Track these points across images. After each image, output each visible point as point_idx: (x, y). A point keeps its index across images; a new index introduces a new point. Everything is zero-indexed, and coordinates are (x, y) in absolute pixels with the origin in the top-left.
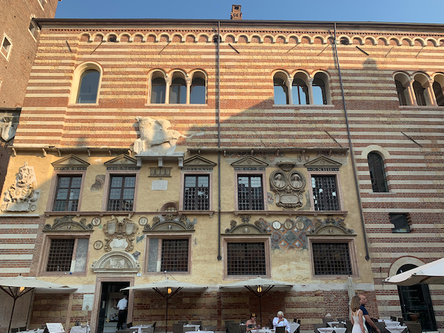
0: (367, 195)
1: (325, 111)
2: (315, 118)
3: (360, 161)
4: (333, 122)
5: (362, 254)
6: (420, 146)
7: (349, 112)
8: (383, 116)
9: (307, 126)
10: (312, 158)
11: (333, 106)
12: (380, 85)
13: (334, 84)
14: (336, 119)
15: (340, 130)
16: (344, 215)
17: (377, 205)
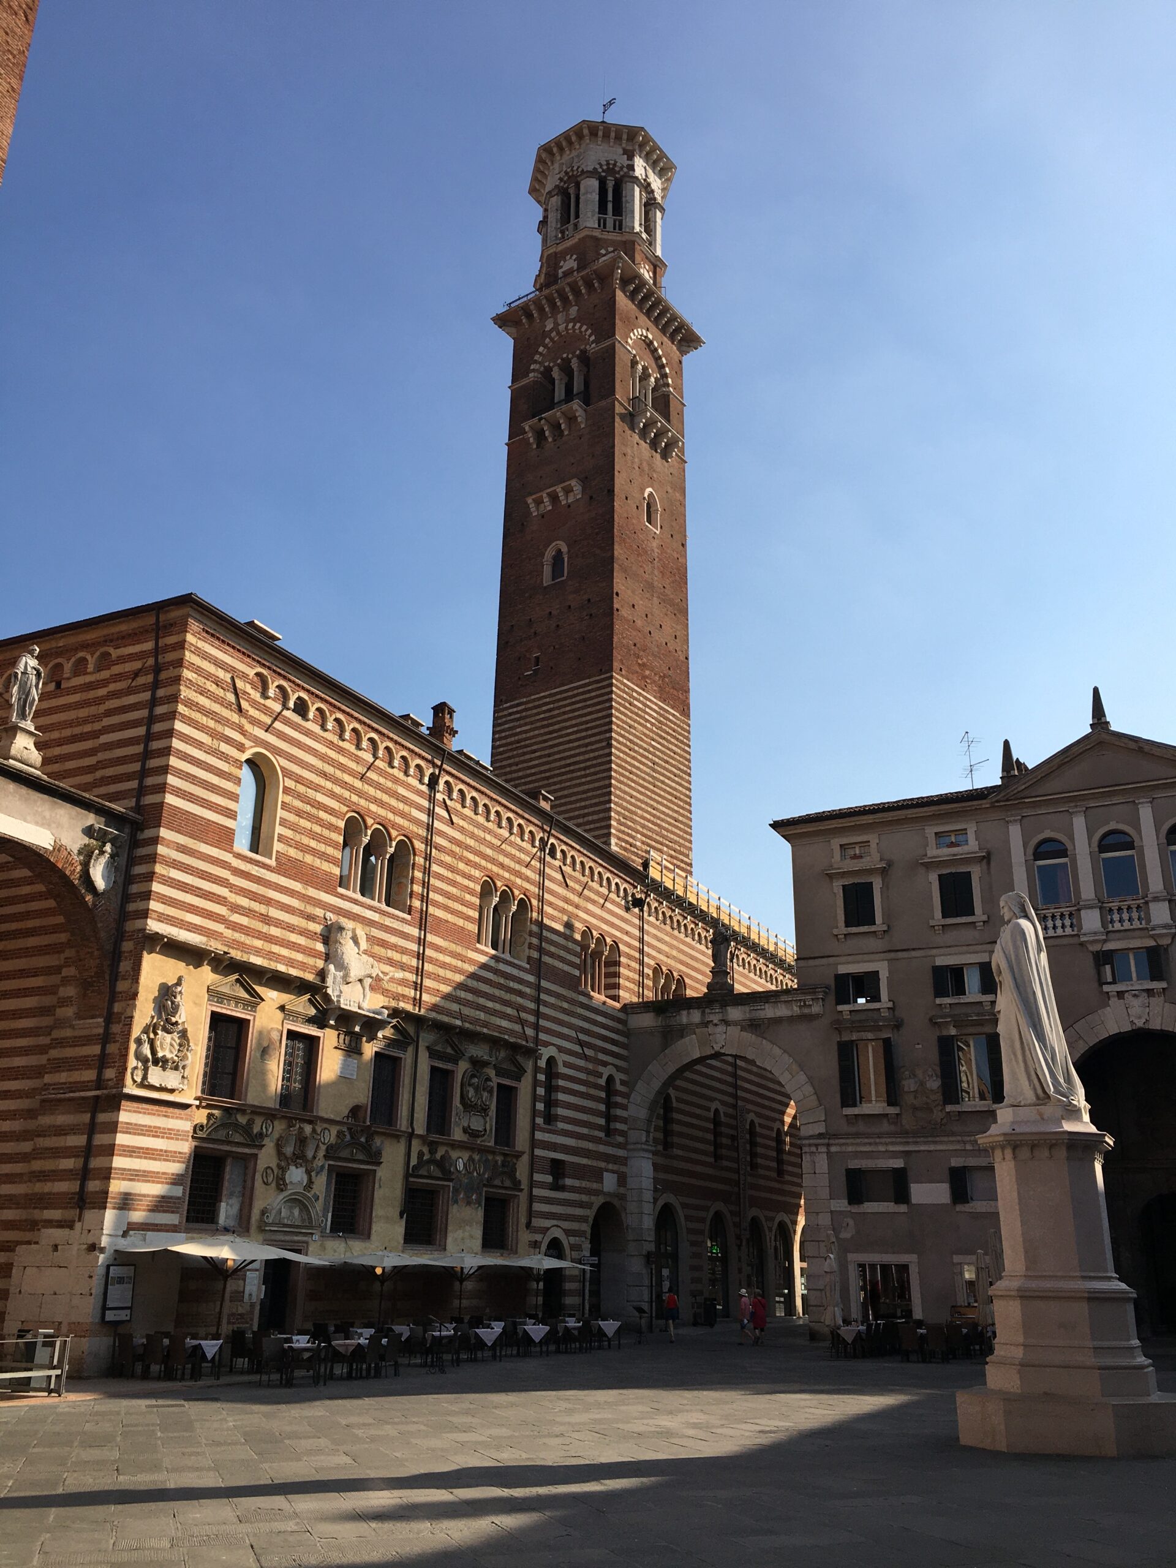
0: (539, 1127)
1: (521, 974)
2: (512, 984)
3: (539, 1070)
4: (526, 996)
6: (586, 1057)
7: (543, 983)
8: (565, 999)
9: (503, 994)
10: (503, 1054)
11: (528, 966)
12: (570, 944)
13: (533, 928)
14: (528, 991)
15: (532, 1012)
16: (518, 1156)
17: (545, 1145)
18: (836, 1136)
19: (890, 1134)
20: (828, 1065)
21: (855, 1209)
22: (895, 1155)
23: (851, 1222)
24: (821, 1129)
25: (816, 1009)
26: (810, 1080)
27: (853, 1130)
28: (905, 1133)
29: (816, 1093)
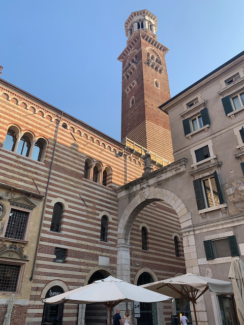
0: (45, 232)
1: (38, 166)
2: (29, 168)
3: (49, 207)
4: (40, 175)
5: (28, 276)
6: (87, 206)
7: (53, 171)
8: (72, 181)
9: (21, 171)
10: (17, 196)
11: (44, 164)
12: (77, 161)
13: (49, 150)
14: (43, 173)
15: (43, 182)
16: (25, 244)
17: (50, 240)
18: (197, 226)
19: (223, 219)
20: (191, 193)
21: (211, 262)
22: (228, 229)
24: (190, 223)
25: (182, 169)
26: (183, 201)
27: (205, 220)
28: (232, 217)
29: (186, 207)
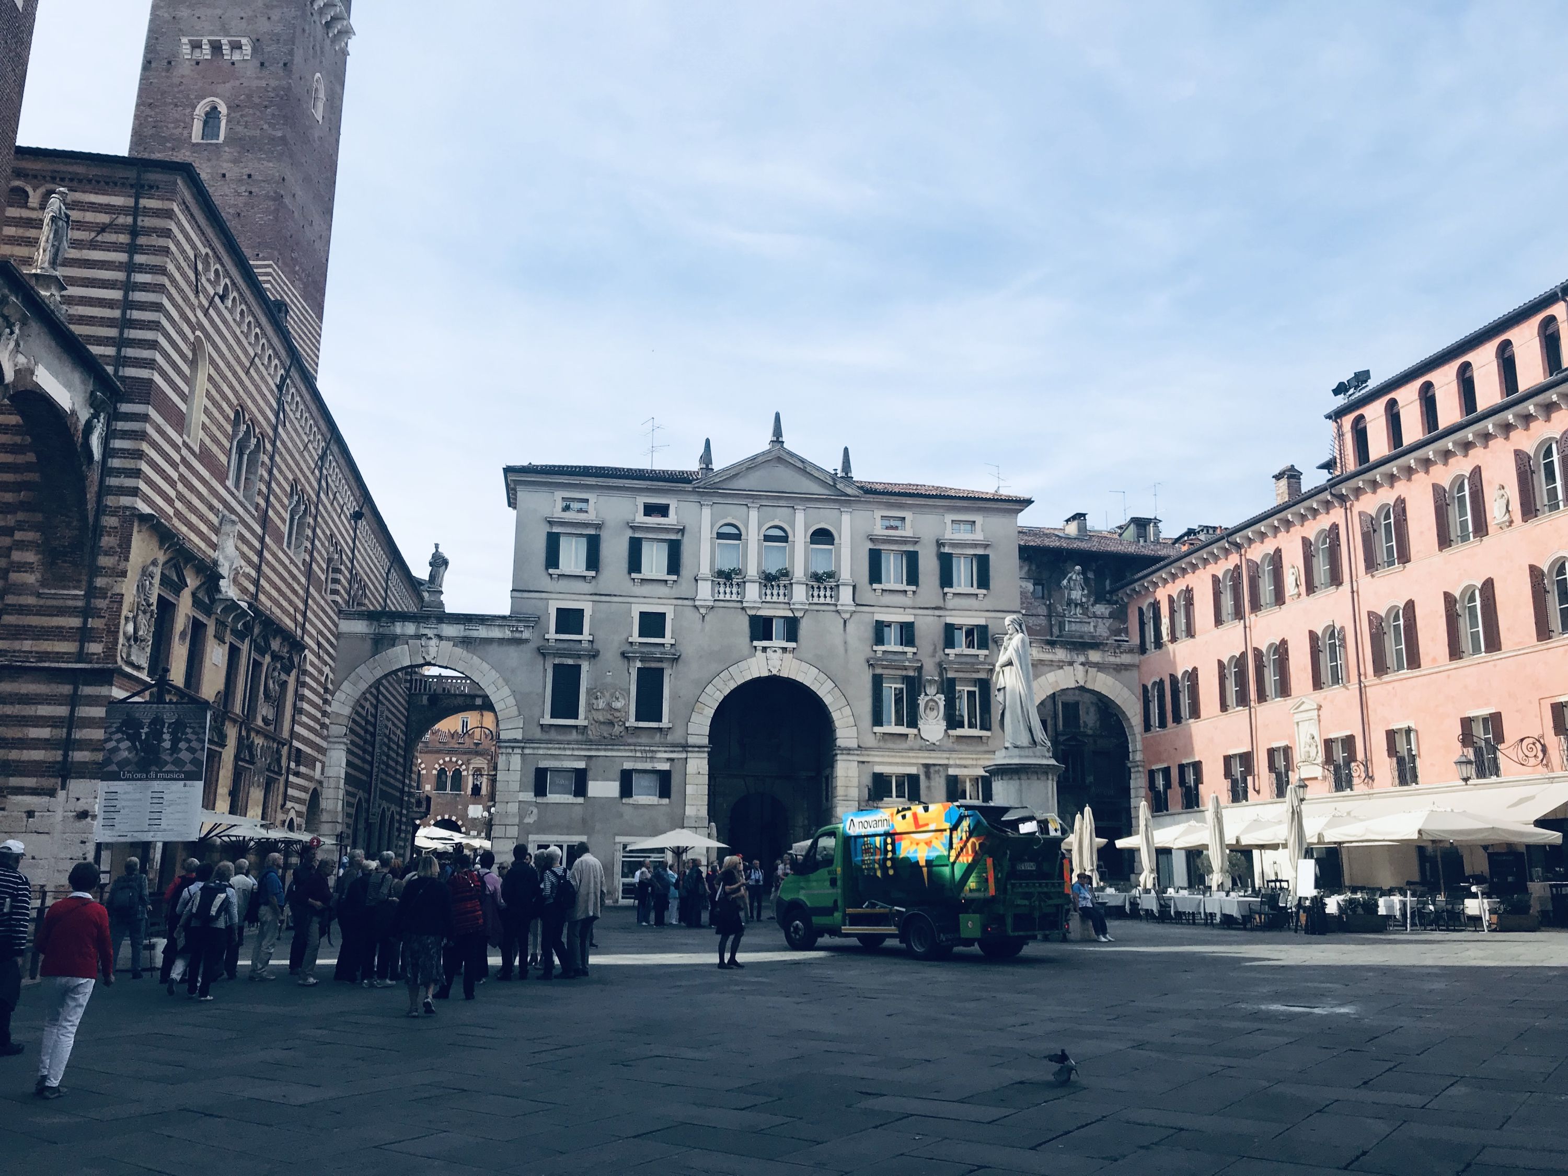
13: (309, 533)
18: (531, 741)
19: (577, 742)
20: (531, 682)
21: (540, 800)
22: (579, 758)
23: (535, 811)
24: (518, 735)
25: (526, 635)
26: (514, 692)
27: (545, 737)
28: (590, 742)
29: (517, 705)
